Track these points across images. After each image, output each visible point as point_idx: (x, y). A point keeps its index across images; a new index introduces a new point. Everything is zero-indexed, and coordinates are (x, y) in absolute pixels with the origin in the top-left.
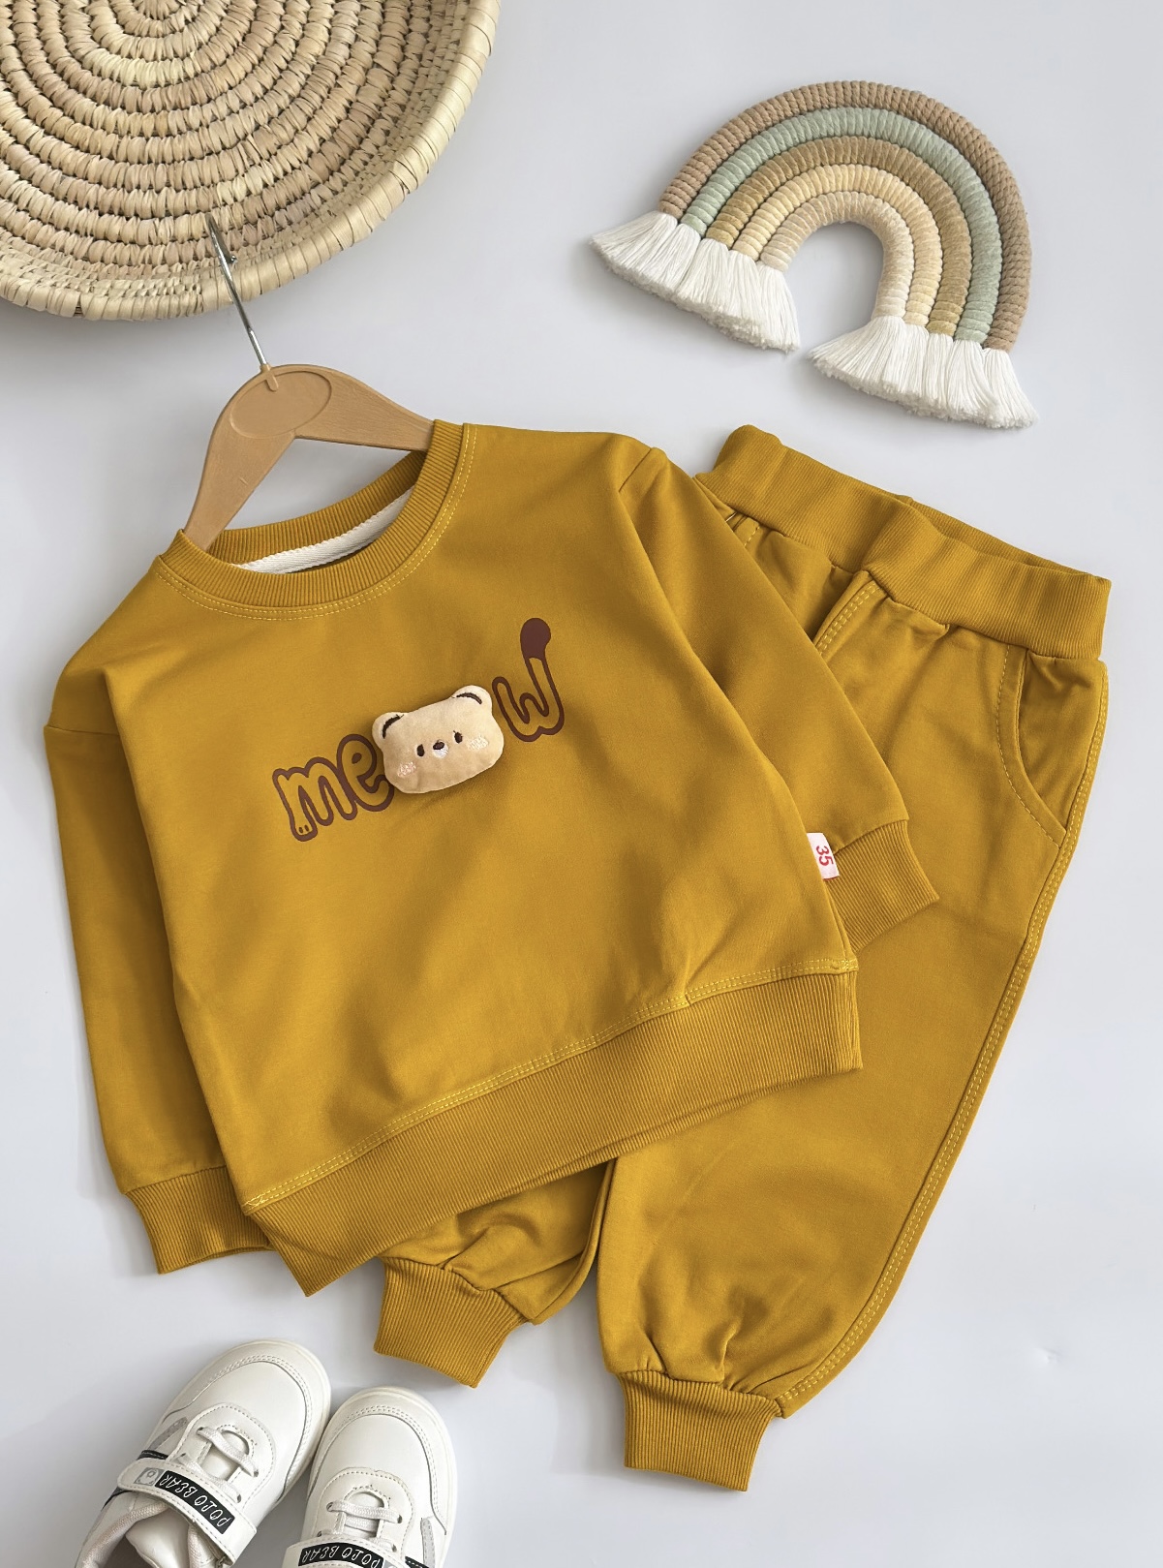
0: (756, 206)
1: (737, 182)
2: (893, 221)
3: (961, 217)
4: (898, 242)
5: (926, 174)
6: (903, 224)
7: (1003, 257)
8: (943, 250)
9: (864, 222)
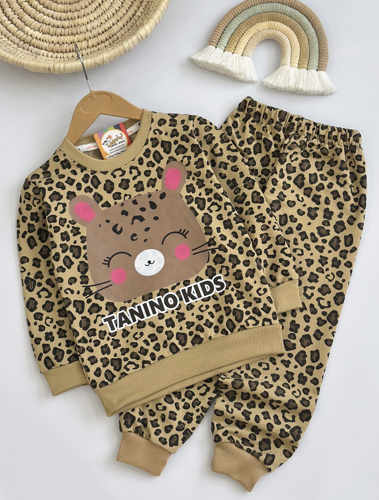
0: (239, 39)
1: (232, 32)
2: (283, 37)
3: (303, 32)
4: (285, 42)
5: (291, 21)
6: (286, 37)
7: (318, 42)
8: (300, 43)
9: (273, 38)
